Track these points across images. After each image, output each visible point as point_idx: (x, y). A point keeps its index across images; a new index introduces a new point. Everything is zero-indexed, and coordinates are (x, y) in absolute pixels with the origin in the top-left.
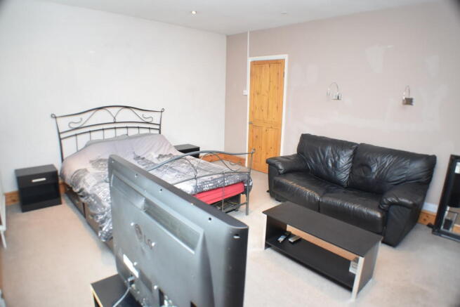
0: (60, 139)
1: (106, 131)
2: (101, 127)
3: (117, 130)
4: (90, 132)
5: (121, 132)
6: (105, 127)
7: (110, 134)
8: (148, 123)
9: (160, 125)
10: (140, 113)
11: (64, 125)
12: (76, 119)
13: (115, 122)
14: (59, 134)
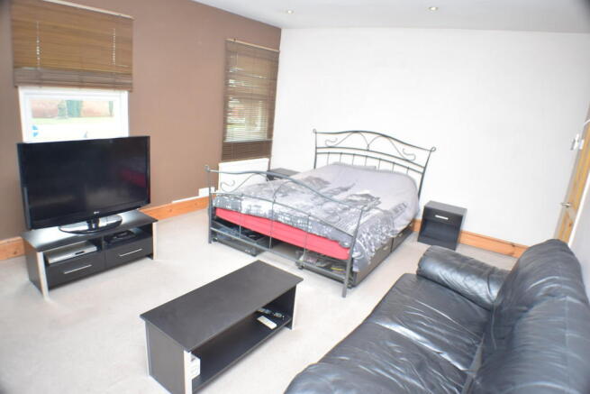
0: (316, 154)
1: (356, 157)
2: (353, 152)
3: (368, 159)
4: (341, 154)
5: (371, 163)
6: (357, 152)
7: (359, 161)
8: (407, 161)
9: (425, 168)
10: (400, 147)
11: (322, 140)
12: (332, 137)
13: (368, 150)
14: (316, 148)
